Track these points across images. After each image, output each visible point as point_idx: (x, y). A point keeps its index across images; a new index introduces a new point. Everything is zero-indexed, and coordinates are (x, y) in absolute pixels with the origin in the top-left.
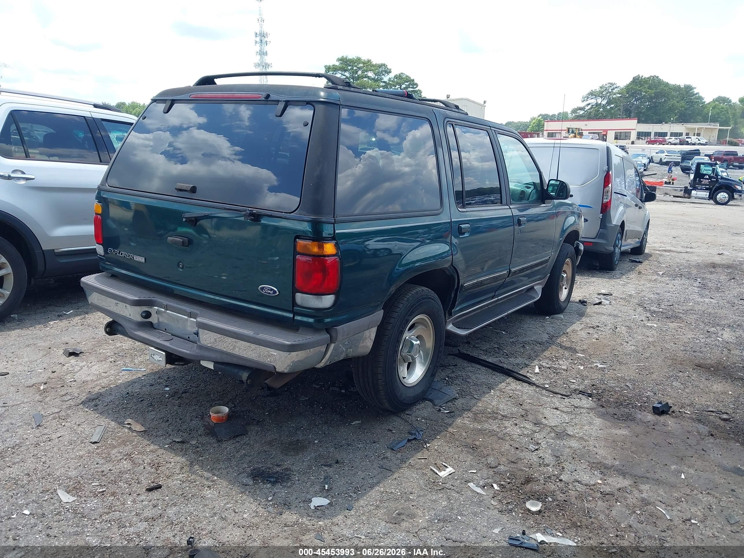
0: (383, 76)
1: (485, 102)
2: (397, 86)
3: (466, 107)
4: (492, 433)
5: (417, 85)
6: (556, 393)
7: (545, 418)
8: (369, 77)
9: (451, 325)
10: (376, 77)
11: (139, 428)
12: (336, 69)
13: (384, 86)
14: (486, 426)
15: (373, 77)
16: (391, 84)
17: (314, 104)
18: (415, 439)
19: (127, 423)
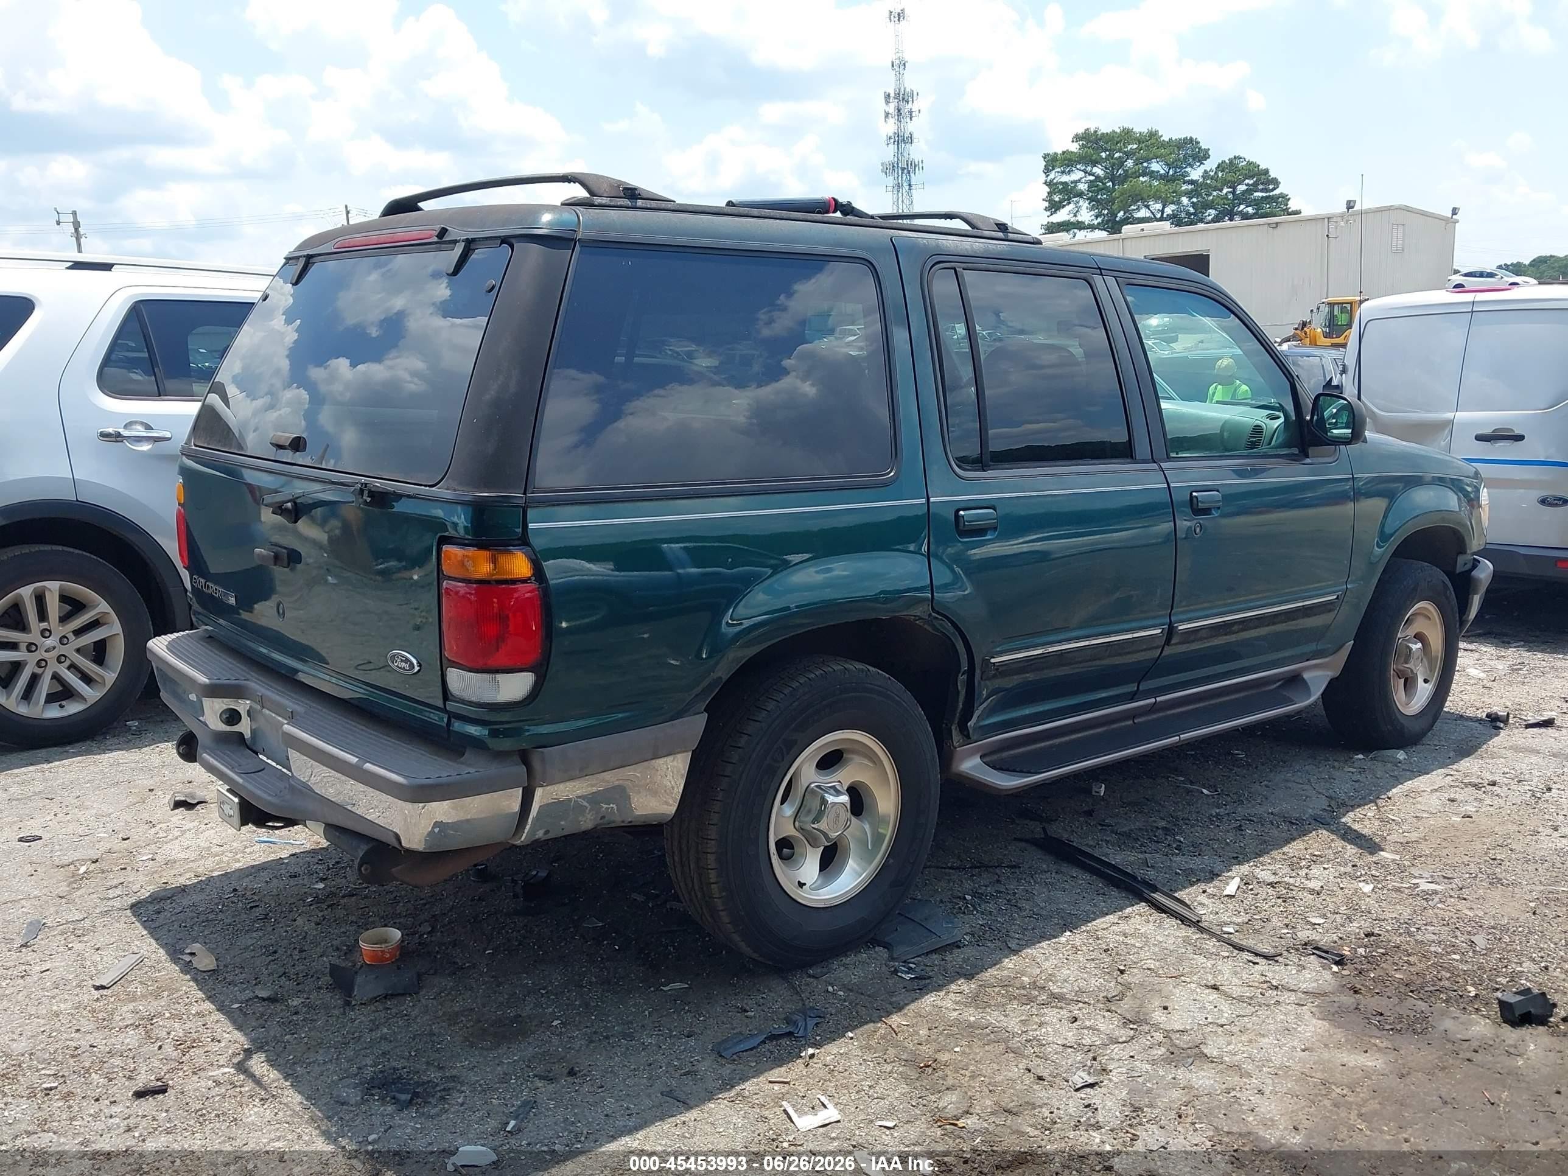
0: (1189, 169)
1: (1455, 211)
2: (1225, 190)
3: (1401, 228)
4: (998, 1037)
5: (1276, 183)
6: (1241, 949)
7: (1166, 1008)
8: (1152, 174)
9: (976, 760)
10: (1171, 172)
11: (205, 961)
12: (1070, 160)
13: (1192, 191)
14: (993, 1017)
15: (1162, 172)
16: (1210, 186)
17: (513, 241)
18: (790, 1034)
19: (189, 951)
